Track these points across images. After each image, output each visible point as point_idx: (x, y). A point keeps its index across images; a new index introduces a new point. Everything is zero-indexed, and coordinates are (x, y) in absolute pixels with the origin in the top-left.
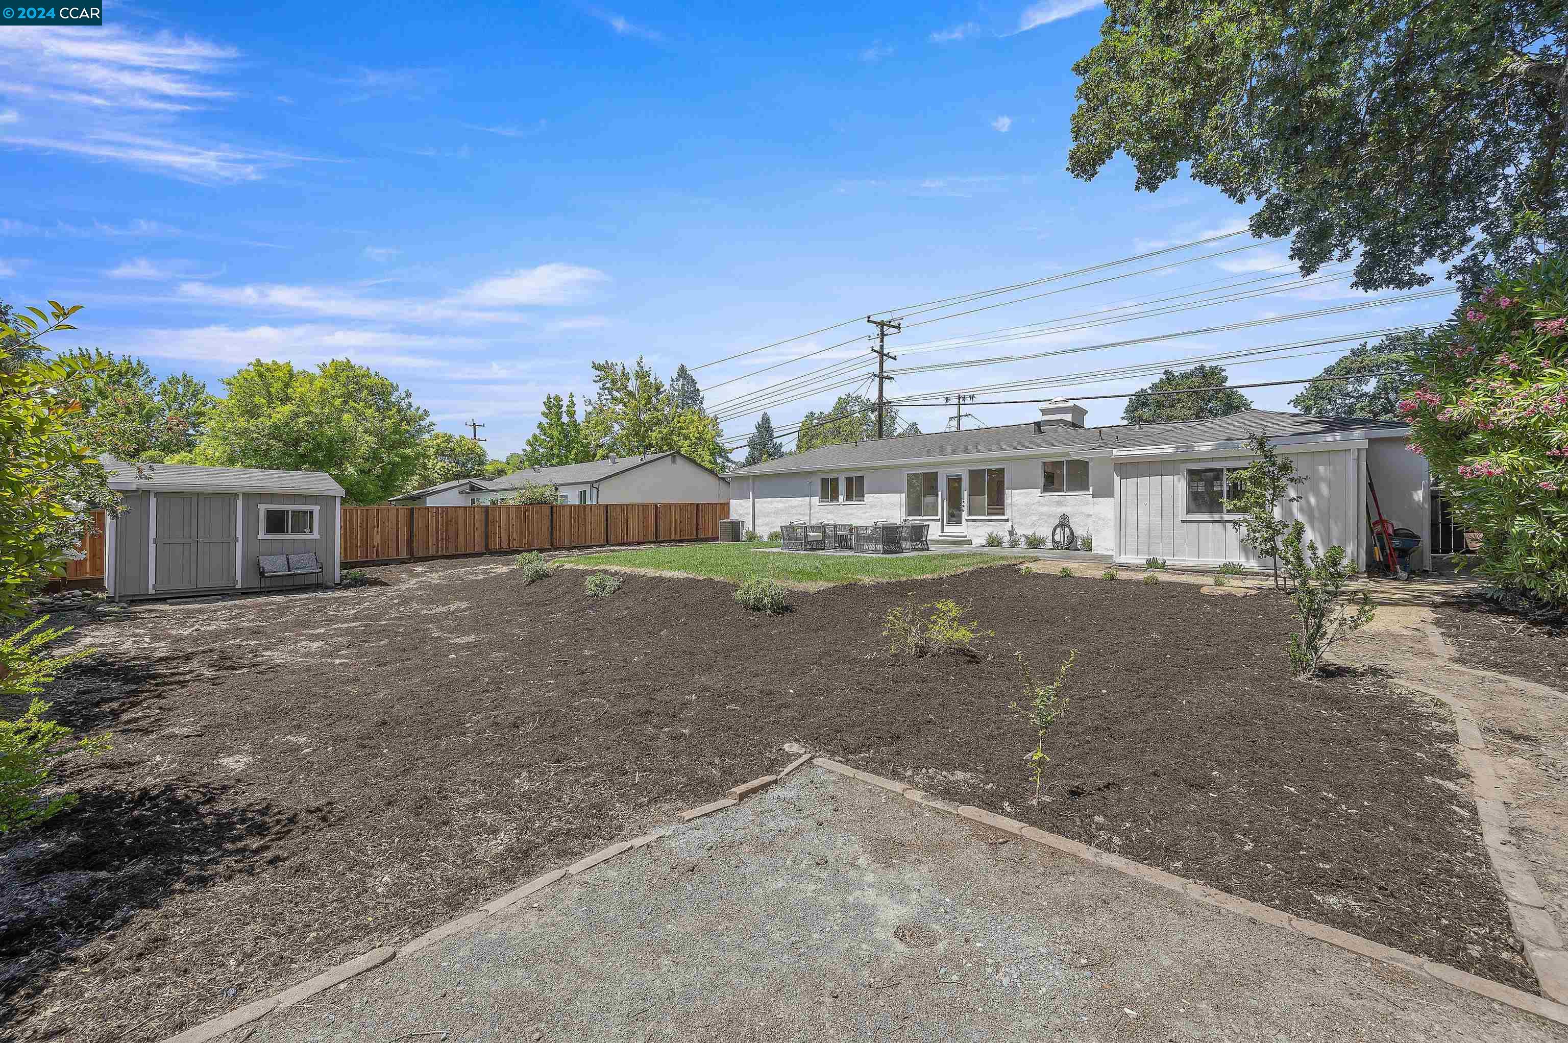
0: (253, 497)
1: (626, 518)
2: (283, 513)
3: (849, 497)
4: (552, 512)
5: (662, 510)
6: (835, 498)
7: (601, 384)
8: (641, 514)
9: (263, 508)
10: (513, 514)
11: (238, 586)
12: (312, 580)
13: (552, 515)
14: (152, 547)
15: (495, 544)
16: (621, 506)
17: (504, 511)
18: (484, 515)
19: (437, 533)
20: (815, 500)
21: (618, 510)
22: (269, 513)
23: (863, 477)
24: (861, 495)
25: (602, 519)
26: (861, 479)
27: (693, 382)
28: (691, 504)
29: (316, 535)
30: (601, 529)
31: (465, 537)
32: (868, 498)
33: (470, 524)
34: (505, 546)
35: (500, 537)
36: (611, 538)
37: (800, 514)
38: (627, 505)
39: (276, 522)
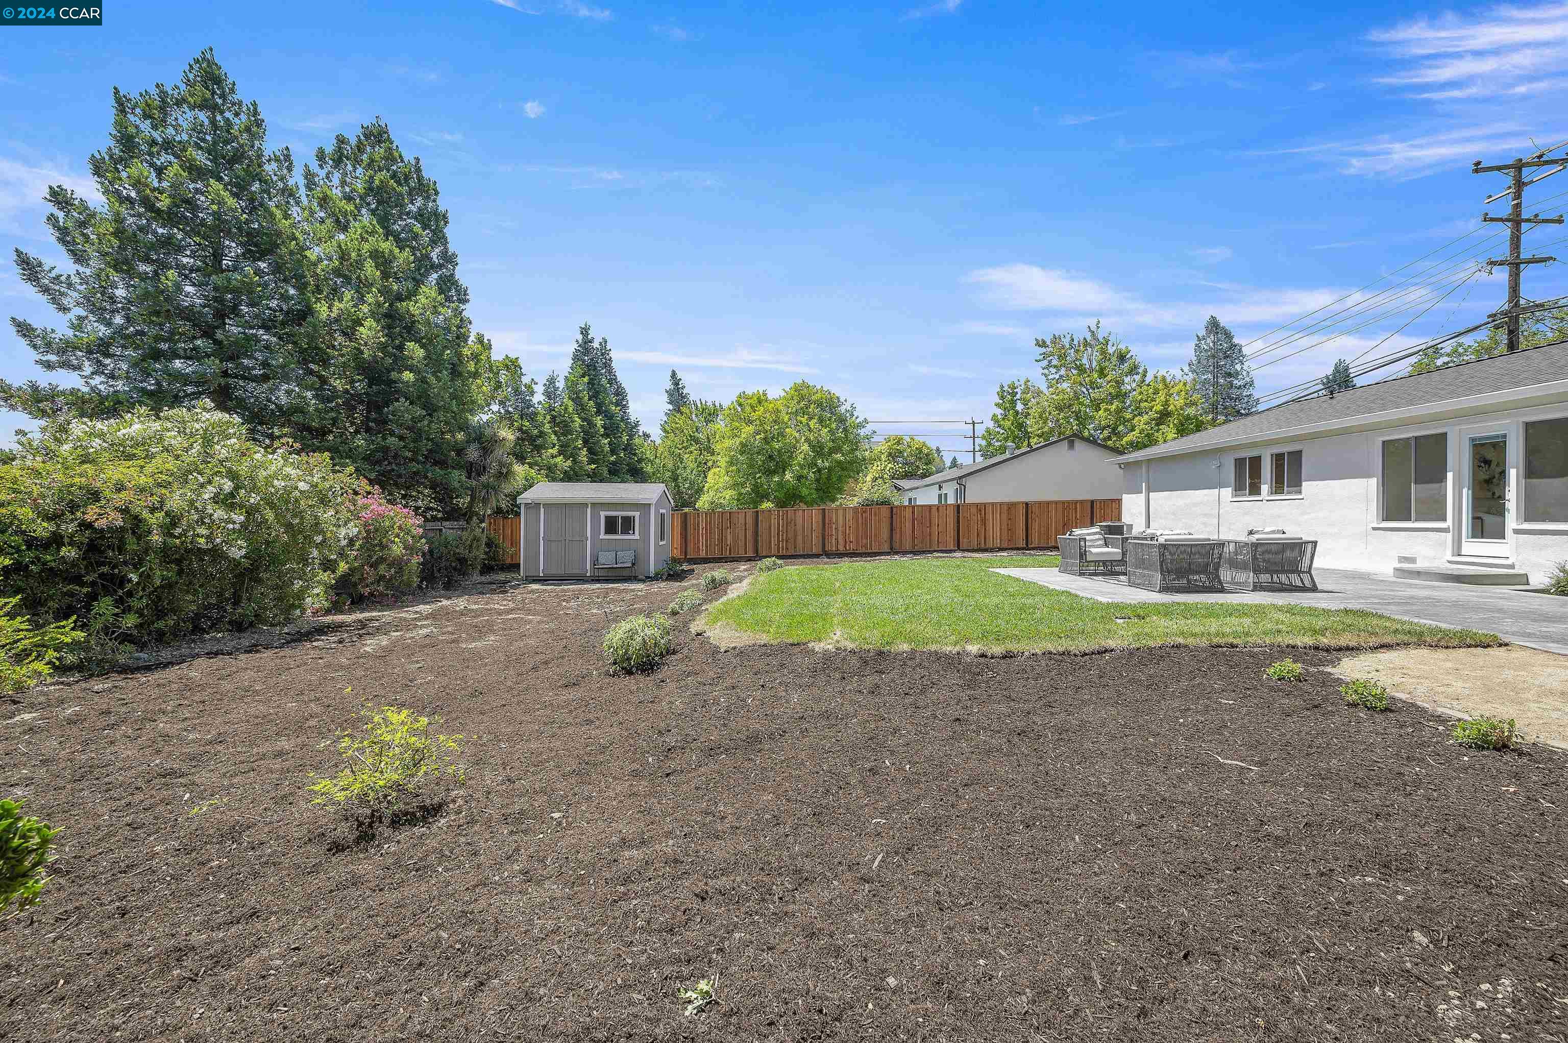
0: (597, 506)
1: (984, 522)
2: (616, 517)
3: (1278, 487)
4: (892, 512)
5: (1036, 509)
6: (1255, 490)
7: (1045, 363)
8: (1004, 516)
9: (603, 514)
10: (849, 515)
11: (588, 574)
12: (626, 573)
13: (892, 517)
14: (542, 542)
15: (831, 547)
16: (977, 505)
17: (840, 512)
18: (821, 516)
19: (778, 534)
20: (1227, 493)
21: (974, 510)
22: (607, 517)
23: (1300, 453)
24: (1296, 484)
25: (951, 521)
26: (1296, 456)
27: (1228, 336)
28: (1082, 502)
29: (637, 536)
30: (951, 532)
31: (803, 537)
32: (1307, 486)
33: (808, 528)
34: (841, 548)
35: (837, 539)
36: (964, 543)
37: (1205, 515)
38: (985, 505)
39: (611, 526)
